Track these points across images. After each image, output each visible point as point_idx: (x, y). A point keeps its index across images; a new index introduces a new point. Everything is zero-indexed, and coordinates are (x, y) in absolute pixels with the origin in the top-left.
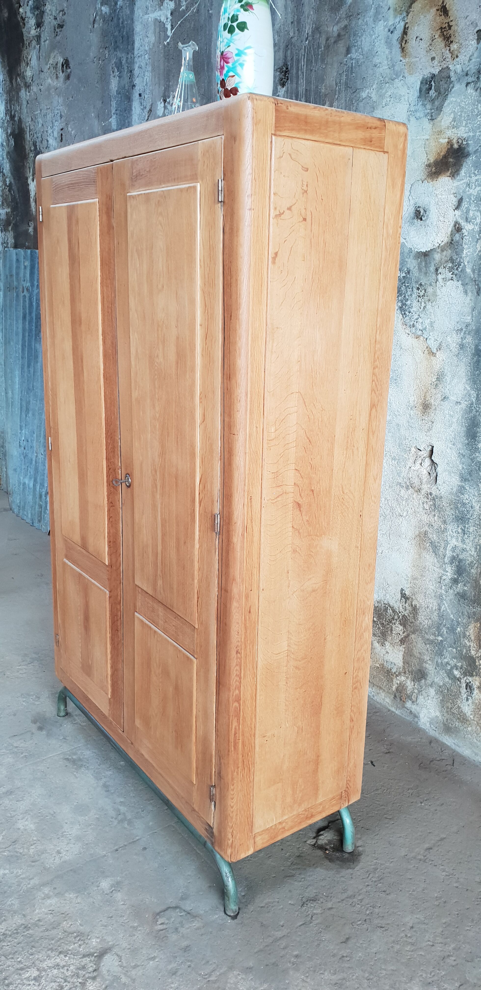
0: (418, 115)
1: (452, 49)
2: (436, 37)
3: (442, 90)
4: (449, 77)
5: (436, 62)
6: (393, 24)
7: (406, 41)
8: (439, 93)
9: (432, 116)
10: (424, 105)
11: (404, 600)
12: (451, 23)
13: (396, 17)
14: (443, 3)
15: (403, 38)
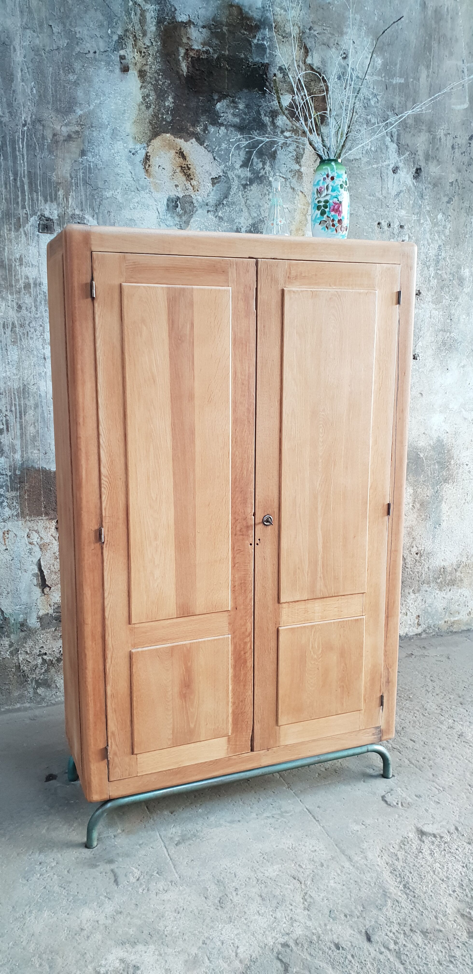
0: (168, 223)
1: (192, 184)
2: (177, 171)
3: (188, 210)
4: (192, 202)
5: (179, 189)
6: (134, 149)
7: (149, 165)
8: (185, 212)
9: (180, 226)
10: (172, 217)
12: (190, 166)
13: (135, 144)
14: (180, 149)
15: (146, 163)
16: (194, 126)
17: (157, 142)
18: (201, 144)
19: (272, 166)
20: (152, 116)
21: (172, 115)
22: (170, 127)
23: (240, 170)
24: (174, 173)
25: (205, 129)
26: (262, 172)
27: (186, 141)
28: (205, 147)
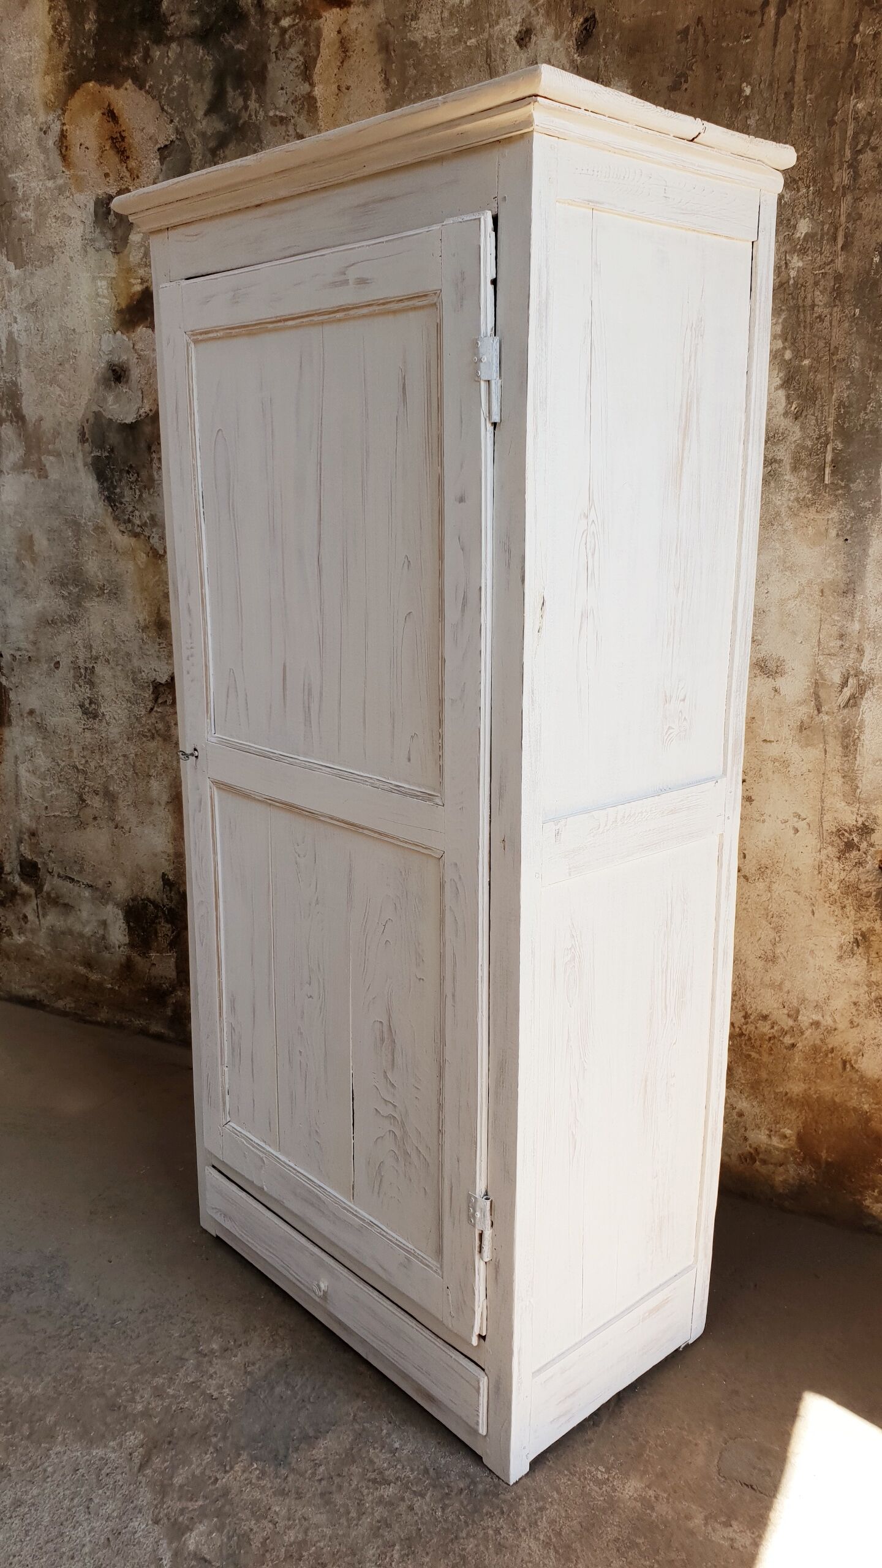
0: (97, 245)
1: (130, 167)
2: (107, 148)
5: (111, 180)
6: (46, 123)
7: (66, 147)
9: (115, 248)
10: (103, 233)
11: (168, 888)
12: (124, 134)
13: (48, 114)
14: (109, 105)
15: (62, 143)
16: (128, 53)
17: (76, 102)
18: (141, 87)
19: (260, 100)
20: (67, 56)
21: (96, 44)
22: (93, 69)
23: (204, 123)
24: (103, 152)
25: (147, 55)
26: (245, 116)
27: (118, 87)
28: (148, 92)
